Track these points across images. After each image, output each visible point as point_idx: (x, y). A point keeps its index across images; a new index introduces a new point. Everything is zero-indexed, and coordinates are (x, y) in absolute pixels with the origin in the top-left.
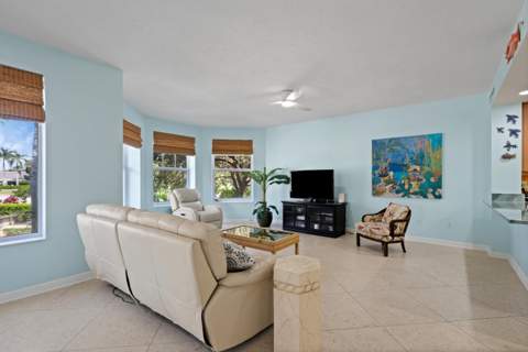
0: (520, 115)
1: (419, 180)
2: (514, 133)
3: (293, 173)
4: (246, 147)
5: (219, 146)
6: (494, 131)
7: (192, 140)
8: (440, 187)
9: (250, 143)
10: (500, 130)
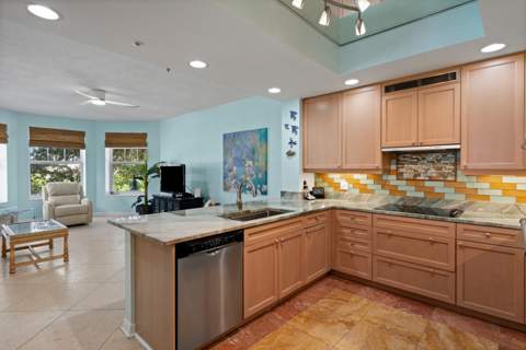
0: (298, 111)
1: (252, 176)
2: (294, 129)
3: (162, 168)
4: (140, 139)
5: (111, 139)
6: (283, 127)
7: (82, 134)
8: (266, 184)
9: (144, 135)
10: (286, 126)
